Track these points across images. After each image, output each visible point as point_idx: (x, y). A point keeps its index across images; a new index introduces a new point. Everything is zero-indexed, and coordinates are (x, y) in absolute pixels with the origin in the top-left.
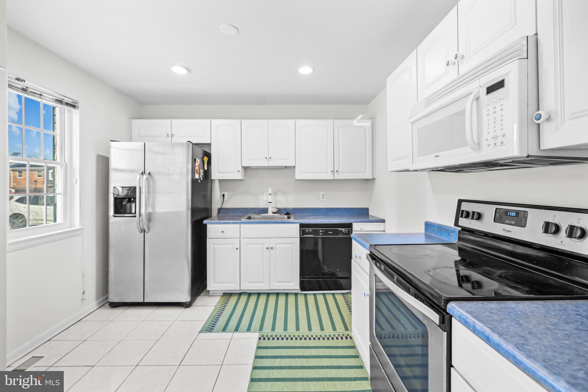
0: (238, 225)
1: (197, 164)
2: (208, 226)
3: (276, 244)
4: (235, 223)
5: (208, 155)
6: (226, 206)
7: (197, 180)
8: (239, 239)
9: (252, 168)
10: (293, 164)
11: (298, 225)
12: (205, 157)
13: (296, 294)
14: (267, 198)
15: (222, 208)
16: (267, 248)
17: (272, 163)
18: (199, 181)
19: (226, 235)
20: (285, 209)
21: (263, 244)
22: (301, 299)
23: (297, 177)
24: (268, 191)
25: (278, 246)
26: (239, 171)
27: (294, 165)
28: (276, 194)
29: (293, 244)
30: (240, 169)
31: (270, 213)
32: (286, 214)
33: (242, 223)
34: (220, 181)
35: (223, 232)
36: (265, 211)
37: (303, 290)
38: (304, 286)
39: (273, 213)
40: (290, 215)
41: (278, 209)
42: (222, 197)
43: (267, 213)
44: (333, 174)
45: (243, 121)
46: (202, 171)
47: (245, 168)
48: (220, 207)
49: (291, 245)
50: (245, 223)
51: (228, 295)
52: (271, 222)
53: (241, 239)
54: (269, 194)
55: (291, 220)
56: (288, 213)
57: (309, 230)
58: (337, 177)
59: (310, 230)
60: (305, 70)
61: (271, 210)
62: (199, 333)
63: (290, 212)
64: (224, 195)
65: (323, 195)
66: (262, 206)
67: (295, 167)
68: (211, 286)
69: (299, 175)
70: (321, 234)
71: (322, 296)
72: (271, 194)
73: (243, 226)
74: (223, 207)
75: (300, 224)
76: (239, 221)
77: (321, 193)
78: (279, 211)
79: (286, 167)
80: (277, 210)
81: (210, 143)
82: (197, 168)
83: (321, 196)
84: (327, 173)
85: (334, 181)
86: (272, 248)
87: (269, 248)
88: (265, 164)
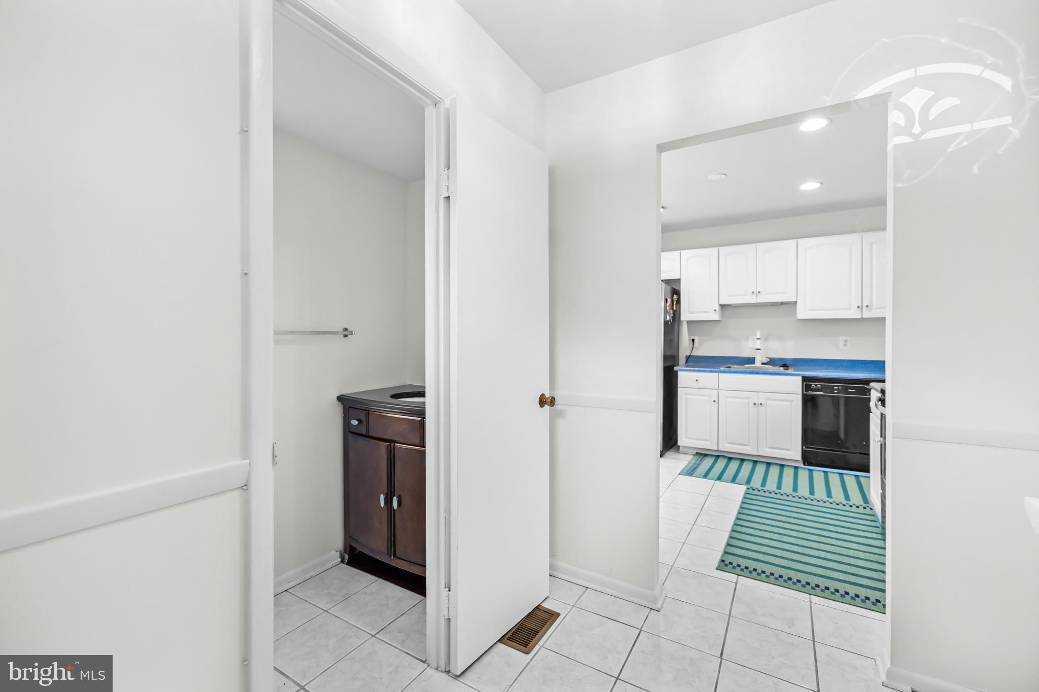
0: (716, 374)
1: (668, 305)
2: (680, 373)
3: (768, 399)
4: (712, 372)
5: (676, 292)
6: (696, 353)
7: (668, 321)
8: (717, 391)
9: (732, 305)
10: (793, 299)
11: (800, 378)
12: (675, 295)
13: (796, 468)
14: (754, 344)
15: (692, 356)
16: (755, 404)
17: (761, 299)
18: (670, 323)
19: (701, 384)
20: (781, 359)
21: (749, 399)
22: (803, 474)
23: (799, 316)
24: (756, 335)
25: (769, 402)
26: (715, 310)
27: (795, 300)
28: (766, 339)
29: (791, 401)
30: (717, 308)
31: (758, 364)
32: (781, 366)
33: (721, 372)
34: (689, 322)
35: (697, 380)
36: (752, 361)
37: (806, 464)
38: (808, 459)
39: (763, 364)
40: (788, 367)
41: (770, 358)
42: (692, 343)
43: (754, 363)
44: (861, 310)
45: (721, 248)
46: (672, 311)
47: (723, 307)
48: (688, 355)
49: (788, 403)
50: (724, 372)
51: (702, 455)
52: (760, 372)
53: (720, 391)
54: (758, 339)
55: (789, 371)
56: (785, 364)
57: (816, 385)
58: (866, 314)
59: (818, 386)
60: (810, 186)
61: (759, 359)
62: (679, 474)
63: (787, 363)
64: (693, 340)
65: (846, 341)
66: (746, 354)
67: (796, 302)
68: (682, 440)
69: (802, 312)
70: (836, 391)
71: (837, 476)
72: (759, 339)
73: (721, 375)
74: (693, 354)
75: (803, 377)
76: (717, 370)
77: (842, 339)
78: (772, 362)
79: (782, 303)
80: (769, 360)
81: (679, 278)
82: (668, 308)
83: (842, 343)
84: (850, 309)
85: (862, 320)
86: (761, 404)
87: (756, 403)
88: (752, 300)
